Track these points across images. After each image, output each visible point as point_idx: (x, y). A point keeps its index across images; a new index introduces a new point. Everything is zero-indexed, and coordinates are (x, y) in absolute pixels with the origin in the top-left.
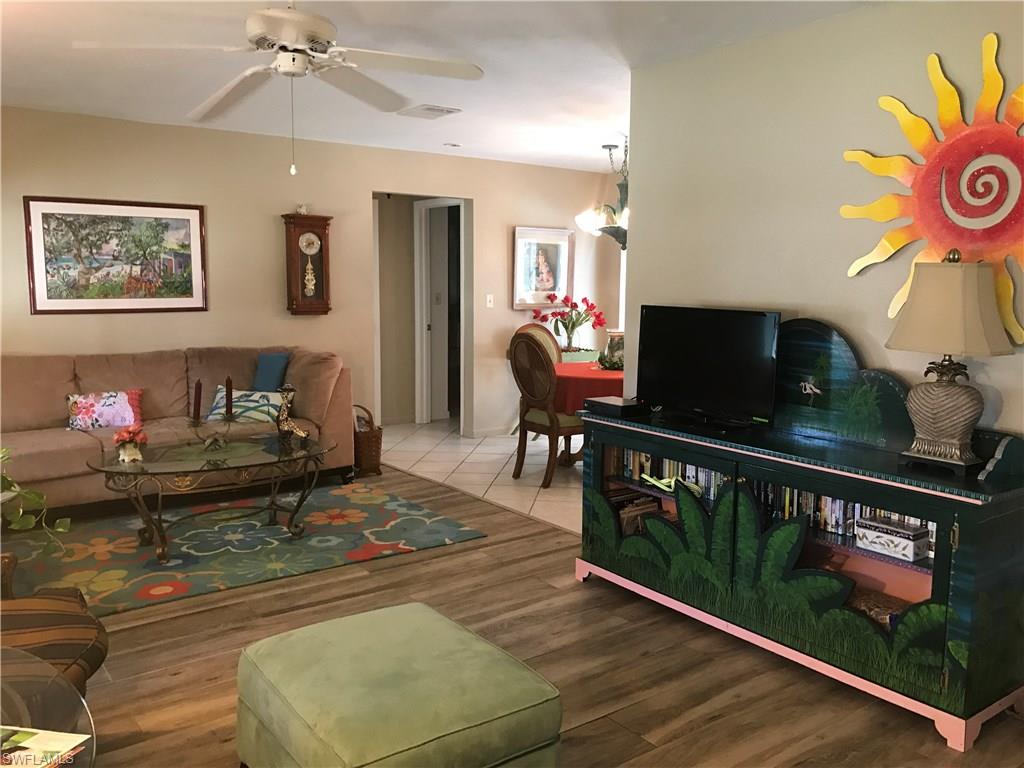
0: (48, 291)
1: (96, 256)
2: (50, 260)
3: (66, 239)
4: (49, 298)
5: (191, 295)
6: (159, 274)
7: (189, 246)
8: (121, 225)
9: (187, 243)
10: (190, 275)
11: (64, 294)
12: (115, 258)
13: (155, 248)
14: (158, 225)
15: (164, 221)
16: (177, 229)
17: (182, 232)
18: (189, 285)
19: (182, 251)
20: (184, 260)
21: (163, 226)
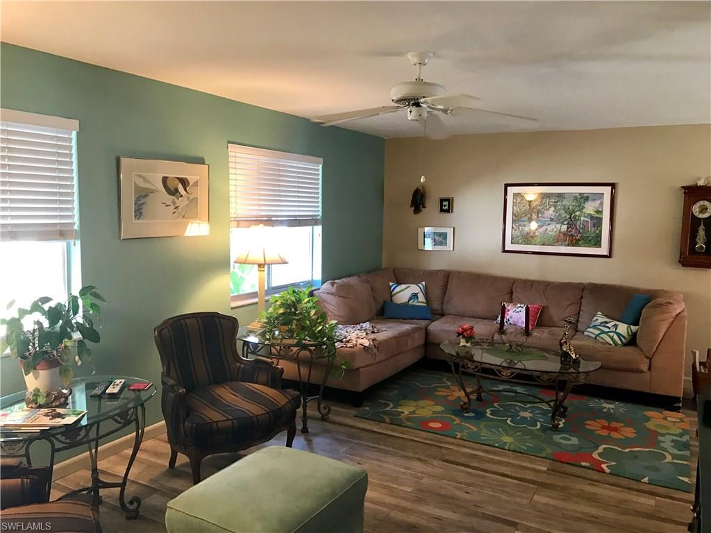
0: (512, 239)
1: (541, 219)
2: (515, 221)
3: (525, 208)
4: (512, 243)
5: (600, 246)
6: (579, 231)
7: (601, 212)
8: (557, 199)
9: (600, 210)
10: (601, 231)
11: (520, 241)
12: (552, 220)
13: (577, 213)
14: (581, 198)
15: (585, 195)
16: (594, 200)
17: (598, 202)
18: (599, 239)
19: (597, 215)
20: (597, 222)
21: (585, 198)
